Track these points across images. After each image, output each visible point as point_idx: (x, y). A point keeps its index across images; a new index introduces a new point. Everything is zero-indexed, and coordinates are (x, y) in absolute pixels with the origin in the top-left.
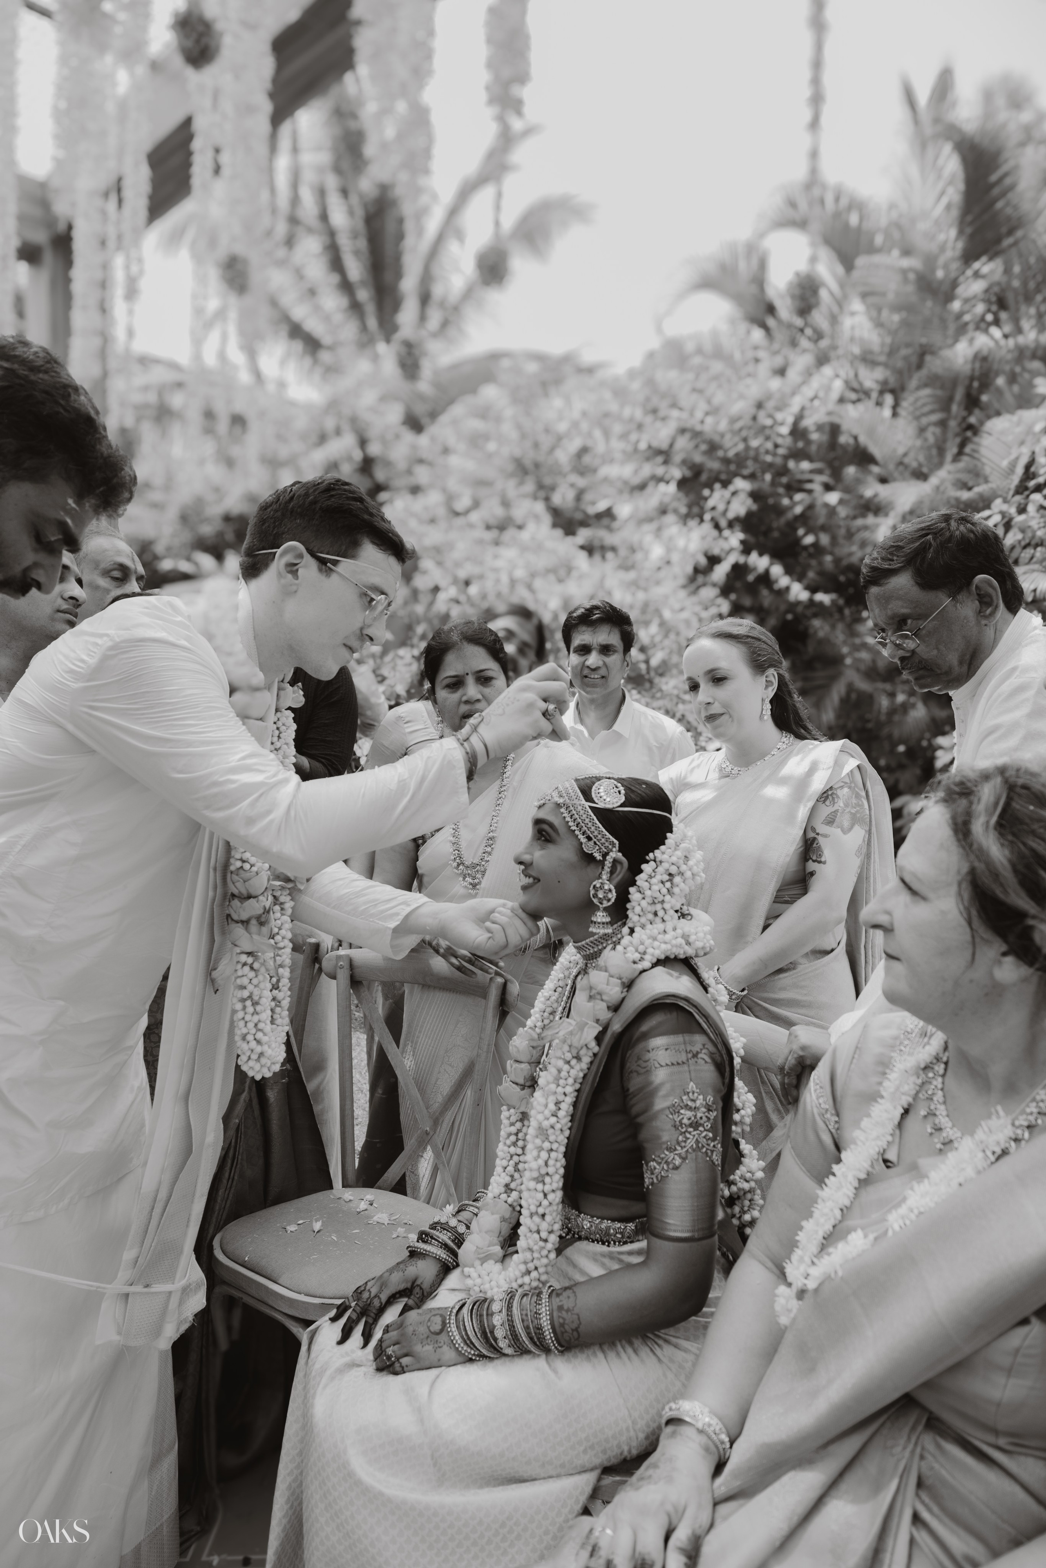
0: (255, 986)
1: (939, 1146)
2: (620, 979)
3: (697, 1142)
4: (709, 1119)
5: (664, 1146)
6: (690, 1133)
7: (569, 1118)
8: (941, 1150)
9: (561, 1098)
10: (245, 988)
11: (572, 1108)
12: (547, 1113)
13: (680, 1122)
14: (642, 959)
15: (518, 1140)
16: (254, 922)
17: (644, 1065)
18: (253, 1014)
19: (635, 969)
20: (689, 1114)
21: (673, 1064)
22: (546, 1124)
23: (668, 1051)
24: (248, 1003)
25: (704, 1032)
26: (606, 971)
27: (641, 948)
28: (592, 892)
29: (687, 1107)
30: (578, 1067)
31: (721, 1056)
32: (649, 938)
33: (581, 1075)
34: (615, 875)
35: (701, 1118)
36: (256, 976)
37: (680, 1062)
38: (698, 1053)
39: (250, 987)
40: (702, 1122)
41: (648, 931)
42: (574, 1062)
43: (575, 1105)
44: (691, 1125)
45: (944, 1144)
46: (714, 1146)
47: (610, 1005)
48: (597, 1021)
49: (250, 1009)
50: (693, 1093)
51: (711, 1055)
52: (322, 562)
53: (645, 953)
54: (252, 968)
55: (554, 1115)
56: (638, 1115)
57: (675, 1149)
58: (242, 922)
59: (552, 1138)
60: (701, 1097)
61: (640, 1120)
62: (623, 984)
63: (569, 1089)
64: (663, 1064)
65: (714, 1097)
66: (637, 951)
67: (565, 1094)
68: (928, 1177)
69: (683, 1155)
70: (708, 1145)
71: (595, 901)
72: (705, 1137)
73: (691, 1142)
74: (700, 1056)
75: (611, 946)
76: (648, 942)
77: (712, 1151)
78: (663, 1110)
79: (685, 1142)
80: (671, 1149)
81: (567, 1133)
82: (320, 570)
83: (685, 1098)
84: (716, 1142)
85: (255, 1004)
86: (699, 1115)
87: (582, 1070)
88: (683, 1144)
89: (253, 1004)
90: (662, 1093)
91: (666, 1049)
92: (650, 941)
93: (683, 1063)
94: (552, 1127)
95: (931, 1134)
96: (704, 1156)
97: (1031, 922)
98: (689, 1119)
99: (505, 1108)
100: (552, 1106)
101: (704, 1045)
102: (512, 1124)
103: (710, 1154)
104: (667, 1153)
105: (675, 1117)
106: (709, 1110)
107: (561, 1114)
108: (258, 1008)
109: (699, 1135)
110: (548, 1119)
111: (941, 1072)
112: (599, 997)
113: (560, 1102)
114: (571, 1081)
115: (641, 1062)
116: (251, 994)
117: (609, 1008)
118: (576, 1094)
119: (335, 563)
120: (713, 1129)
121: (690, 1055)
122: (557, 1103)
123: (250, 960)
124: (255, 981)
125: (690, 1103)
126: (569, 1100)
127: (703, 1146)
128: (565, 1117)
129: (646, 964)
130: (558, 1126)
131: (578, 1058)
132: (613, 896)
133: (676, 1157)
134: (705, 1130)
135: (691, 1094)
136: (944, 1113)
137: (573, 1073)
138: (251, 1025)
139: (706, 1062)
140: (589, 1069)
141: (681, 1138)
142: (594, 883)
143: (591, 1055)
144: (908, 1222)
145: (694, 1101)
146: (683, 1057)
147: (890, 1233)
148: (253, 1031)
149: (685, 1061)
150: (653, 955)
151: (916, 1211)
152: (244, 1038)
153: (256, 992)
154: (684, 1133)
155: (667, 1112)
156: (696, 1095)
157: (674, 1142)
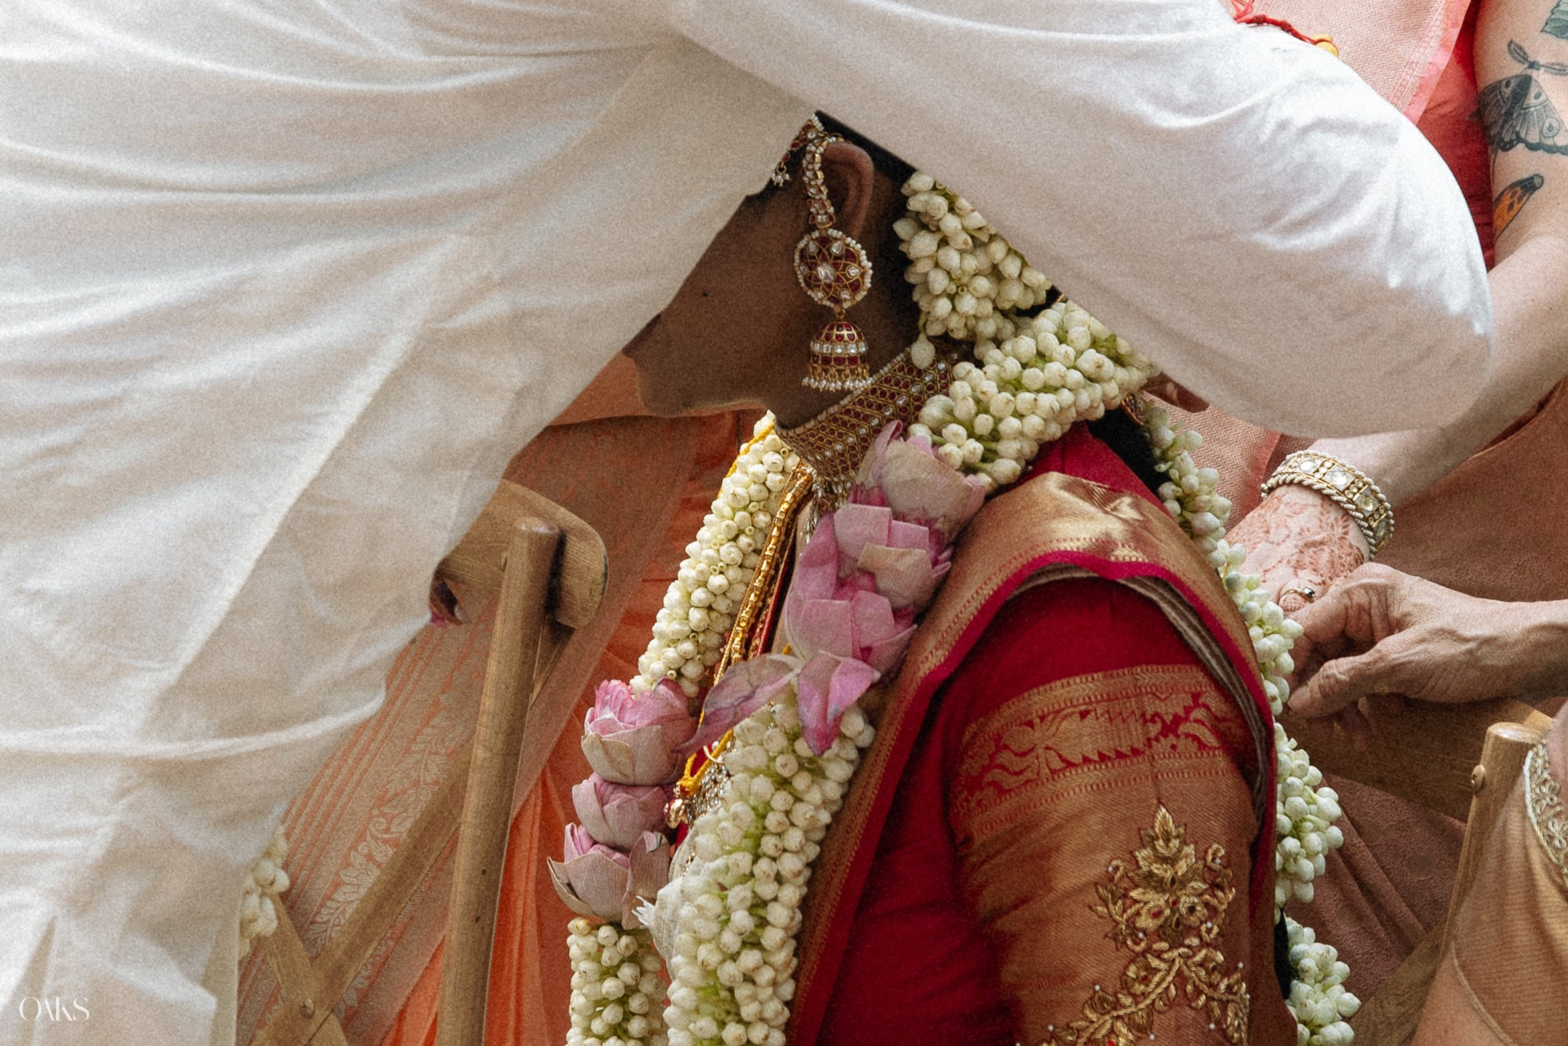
2: (929, 522)
3: (1181, 979)
4: (1212, 911)
5: (1084, 995)
6: (1158, 955)
7: (792, 944)
9: (767, 890)
11: (799, 916)
12: (730, 940)
13: (1131, 923)
14: (990, 456)
15: (628, 1016)
17: (1017, 764)
19: (969, 489)
20: (1157, 900)
21: (1103, 757)
22: (729, 971)
23: (1090, 720)
25: (1190, 657)
26: (883, 502)
27: (984, 423)
28: (801, 271)
29: (1151, 881)
30: (815, 796)
31: (1245, 726)
32: (1001, 389)
33: (825, 817)
35: (1192, 910)
37: (1125, 750)
38: (1177, 720)
40: (1193, 920)
41: (990, 369)
42: (801, 782)
43: (804, 905)
44: (1160, 933)
46: (1229, 988)
47: (901, 602)
48: (865, 654)
50: (1167, 841)
51: (1216, 724)
53: (995, 436)
55: (752, 942)
56: (999, 912)
57: (1117, 1005)
59: (748, 1011)
60: (1190, 850)
61: (1007, 924)
62: (935, 535)
63: (791, 864)
64: (1078, 759)
65: (1229, 845)
66: (971, 435)
67: (779, 879)
69: (1140, 1019)
70: (1213, 986)
71: (818, 296)
72: (1201, 964)
73: (1163, 983)
74: (1183, 728)
75: (892, 426)
76: (999, 400)
77: (1224, 1005)
78: (1079, 890)
79: (1145, 980)
80: (1105, 1004)
81: (788, 990)
83: (1142, 854)
84: (1236, 976)
86: (1185, 901)
87: (825, 803)
88: (1139, 988)
90: (1074, 841)
91: (1084, 715)
92: (1006, 395)
93: (1135, 752)
94: (749, 979)
96: (1201, 1019)
98: (1156, 915)
99: (578, 924)
100: (742, 919)
101: (1196, 697)
102: (611, 972)
103: (1217, 1012)
104: (1093, 1016)
105: (1116, 909)
106: (1215, 886)
107: (772, 937)
109: (1186, 958)
110: (734, 957)
112: (865, 581)
113: (764, 904)
114: (794, 838)
115: (1005, 758)
117: (898, 613)
118: (807, 873)
120: (1225, 940)
121: (1154, 729)
122: (758, 905)
125: (1156, 869)
126: (791, 894)
127: (1199, 992)
128: (783, 943)
129: (1007, 467)
130: (766, 975)
131: (815, 769)
132: (863, 268)
133: (1119, 1025)
134: (1204, 944)
135: (1160, 843)
137: (802, 813)
139: (1202, 746)
140: (844, 797)
141: (1132, 972)
142: (802, 245)
143: (853, 754)
145: (1172, 861)
146: (1135, 735)
149: (1139, 745)
150: (1021, 434)
154: (1144, 953)
155: (1092, 898)
156: (1175, 843)
157: (1113, 984)
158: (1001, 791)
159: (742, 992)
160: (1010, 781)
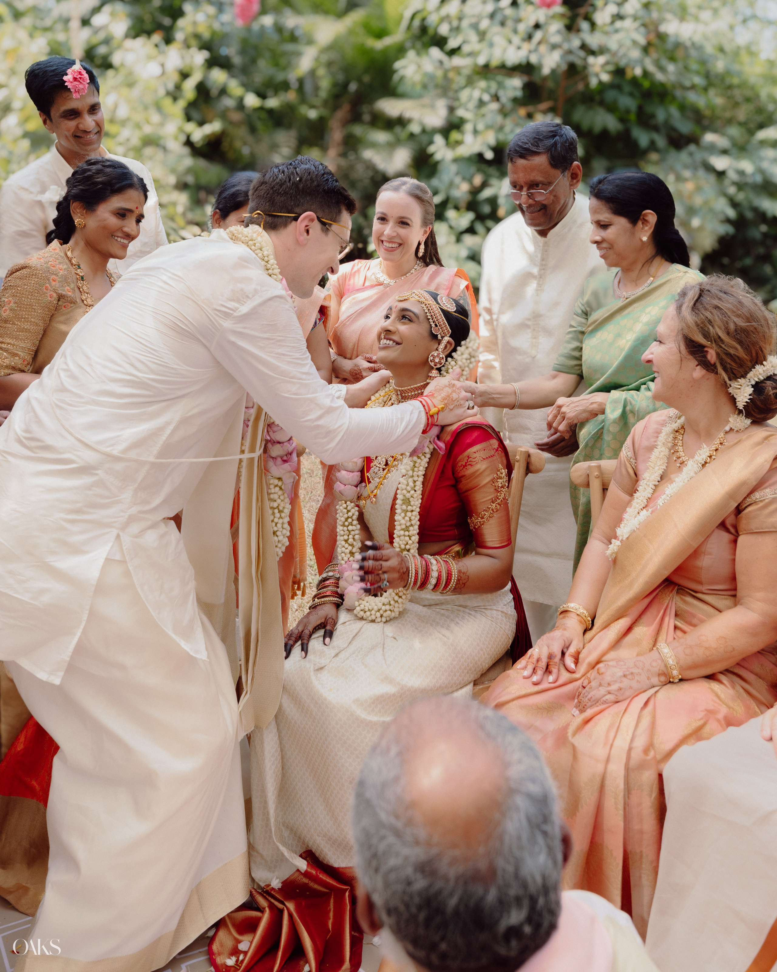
0: (282, 501)
1: (678, 465)
6: (502, 491)
8: (679, 467)
9: (416, 478)
10: (275, 501)
12: (409, 488)
13: (498, 486)
16: (279, 459)
17: (474, 460)
18: (279, 518)
23: (486, 451)
24: (276, 511)
28: (430, 358)
29: (500, 477)
34: (446, 350)
35: (505, 482)
36: (283, 494)
38: (498, 448)
39: (279, 501)
40: (505, 484)
43: (423, 483)
44: (502, 487)
45: (681, 464)
49: (278, 515)
50: (501, 469)
52: (323, 224)
54: (281, 488)
57: (496, 501)
58: (273, 458)
64: (485, 458)
68: (675, 481)
71: (432, 364)
73: (503, 496)
78: (489, 482)
79: (500, 496)
80: (494, 502)
82: (322, 230)
83: (498, 473)
85: (280, 512)
86: (504, 480)
88: (500, 498)
89: (279, 512)
90: (487, 473)
91: (484, 450)
95: (676, 460)
97: (706, 349)
98: (501, 484)
100: (411, 484)
105: (496, 484)
108: (283, 515)
109: (505, 491)
111: (682, 433)
114: (421, 468)
115: (471, 459)
116: (279, 505)
119: (330, 225)
121: (495, 451)
123: (280, 483)
124: (282, 498)
125: (501, 475)
126: (421, 479)
132: (444, 362)
133: (497, 505)
135: (500, 471)
136: (682, 450)
138: (279, 525)
141: (498, 495)
142: (433, 353)
144: (666, 501)
147: (659, 507)
148: (281, 529)
149: (494, 454)
151: (669, 496)
152: (274, 533)
153: (282, 505)
155: (491, 482)
158: (471, 465)
159: (411, 499)
160: (473, 463)
